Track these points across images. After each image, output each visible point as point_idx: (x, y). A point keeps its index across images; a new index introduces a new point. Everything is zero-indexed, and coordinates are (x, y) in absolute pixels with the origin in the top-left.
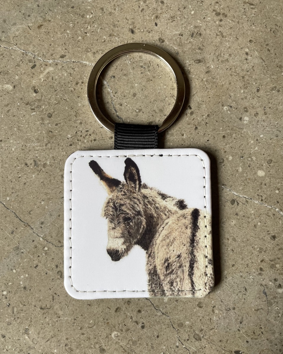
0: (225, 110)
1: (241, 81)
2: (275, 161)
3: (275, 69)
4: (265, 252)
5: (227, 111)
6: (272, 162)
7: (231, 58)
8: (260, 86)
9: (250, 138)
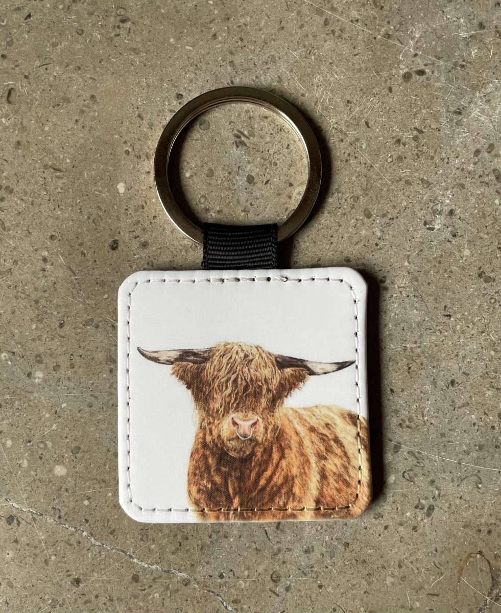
0: (4, 358)
1: (33, 308)
2: (85, 450)
3: (92, 288)
4: (61, 606)
5: (6, 360)
6: (79, 450)
7: (17, 267)
8: (65, 318)
9: (45, 409)
